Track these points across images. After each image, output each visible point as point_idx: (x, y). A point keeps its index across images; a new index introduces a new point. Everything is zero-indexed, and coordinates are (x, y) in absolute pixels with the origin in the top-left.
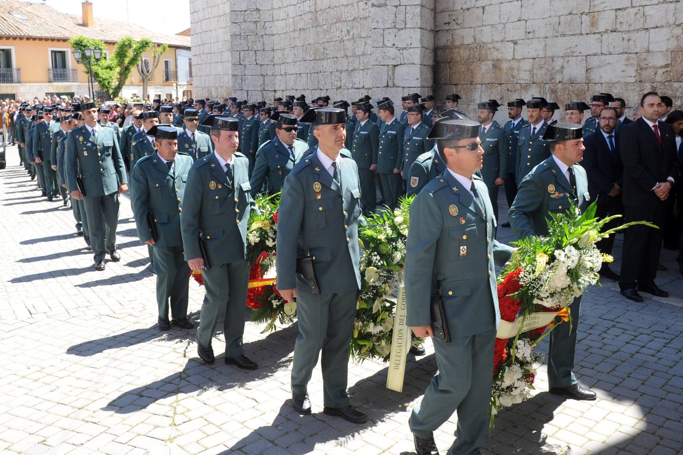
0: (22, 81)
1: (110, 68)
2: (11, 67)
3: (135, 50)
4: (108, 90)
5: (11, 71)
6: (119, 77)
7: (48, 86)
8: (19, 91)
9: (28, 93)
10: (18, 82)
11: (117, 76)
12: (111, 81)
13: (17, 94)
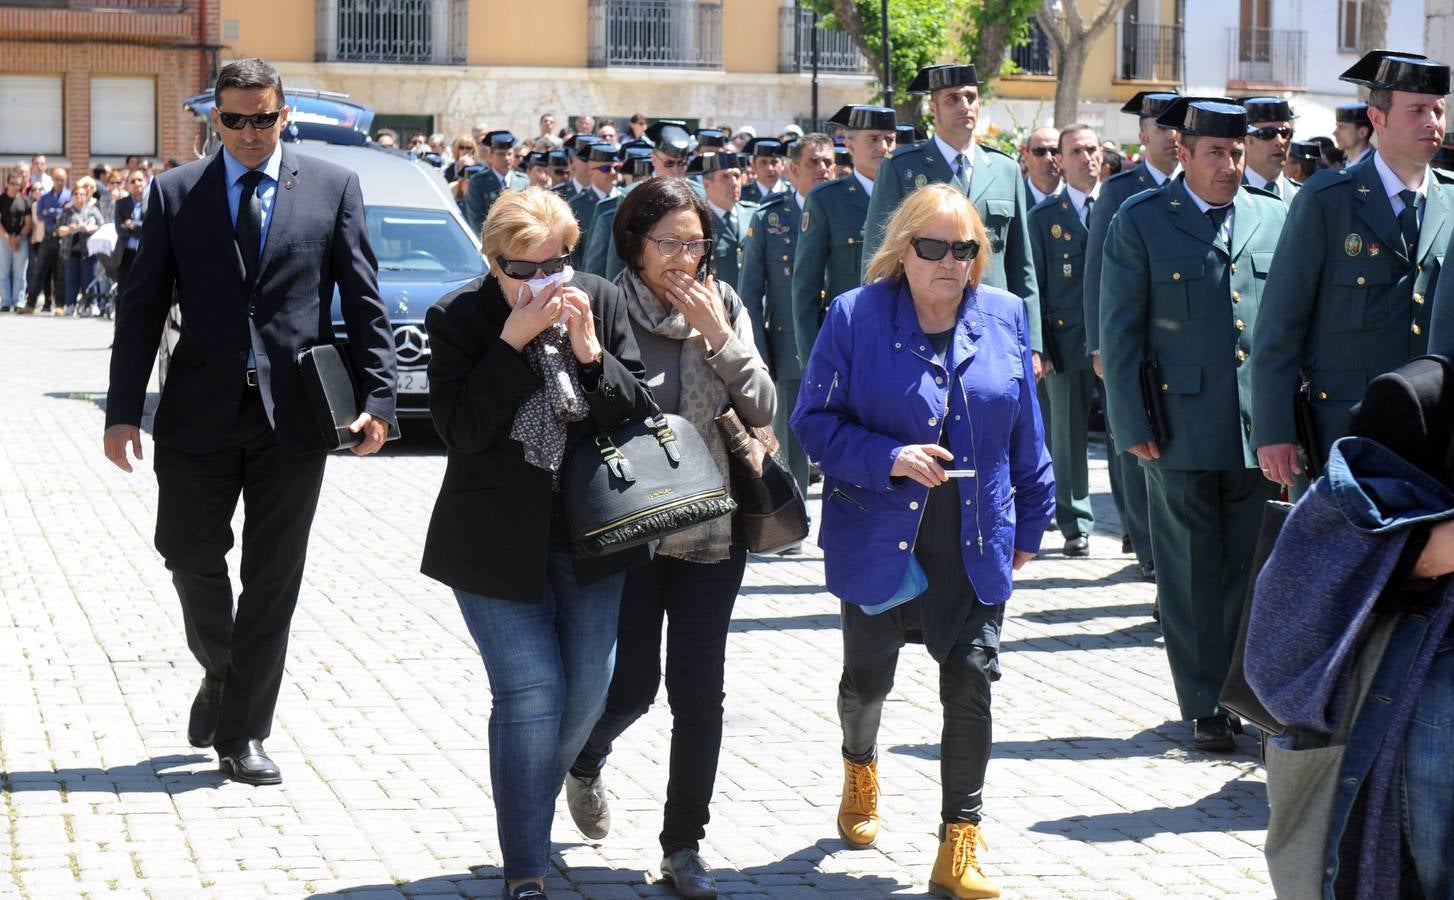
0: (472, 50)
5: (425, 6)
6: (974, 32)
7: (583, 83)
8: (453, 104)
9: (492, 115)
10: (454, 59)
11: (962, 26)
12: (931, 50)
13: (444, 119)
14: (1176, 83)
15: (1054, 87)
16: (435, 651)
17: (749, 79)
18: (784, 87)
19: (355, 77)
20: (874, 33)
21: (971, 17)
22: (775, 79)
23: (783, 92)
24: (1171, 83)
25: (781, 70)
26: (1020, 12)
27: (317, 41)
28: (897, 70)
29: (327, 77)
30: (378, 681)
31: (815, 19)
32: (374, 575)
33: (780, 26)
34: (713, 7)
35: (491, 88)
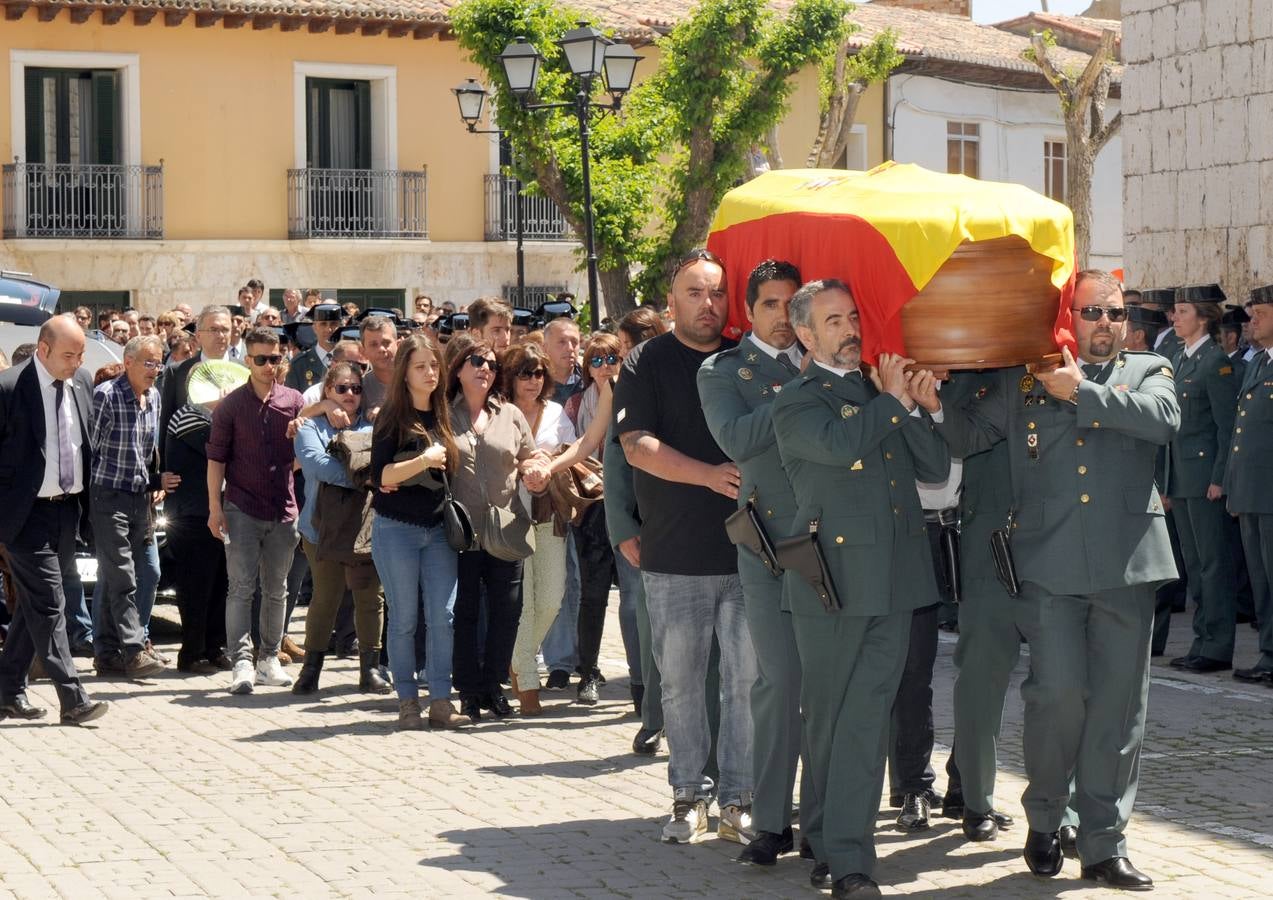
0: (167, 226)
1: (632, 150)
2: (120, 161)
3: (769, 53)
4: (624, 267)
5: (118, 180)
6: (679, 197)
7: (284, 255)
8: (150, 278)
9: (190, 289)
10: (149, 233)
11: (667, 190)
12: (637, 216)
13: (140, 295)
16: (115, 852)
17: (455, 247)
18: (490, 255)
19: (45, 253)
20: (579, 200)
21: (676, 183)
22: (482, 247)
23: (491, 260)
25: (487, 238)
26: (725, 176)
27: (5, 217)
28: (602, 236)
29: (16, 253)
30: (54, 887)
31: (519, 187)
32: (54, 774)
33: (486, 193)
34: (416, 175)
35: (189, 263)
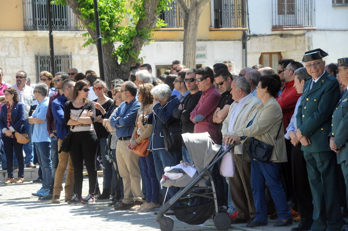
14: (245, 28)
15: (183, 32)
22: (23, 34)
23: (28, 41)
24: (241, 28)
25: (26, 29)
